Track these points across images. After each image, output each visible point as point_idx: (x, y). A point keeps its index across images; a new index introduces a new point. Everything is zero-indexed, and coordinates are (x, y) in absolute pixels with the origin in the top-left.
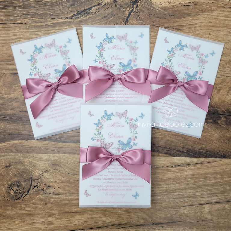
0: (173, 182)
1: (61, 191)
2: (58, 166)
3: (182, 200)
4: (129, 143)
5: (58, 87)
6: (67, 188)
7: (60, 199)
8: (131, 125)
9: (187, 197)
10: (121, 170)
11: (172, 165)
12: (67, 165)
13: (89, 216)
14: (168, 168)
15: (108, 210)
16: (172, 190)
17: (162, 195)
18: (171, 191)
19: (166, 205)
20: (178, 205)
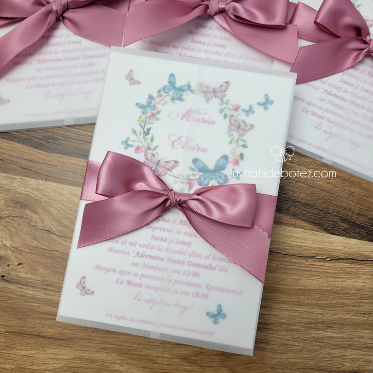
0: (321, 302)
1: (23, 275)
2: (29, 209)
3: (337, 352)
4: (219, 168)
5: (64, 12)
6: (41, 271)
7: (17, 295)
8: (233, 121)
9: (352, 349)
10: (187, 239)
11: (325, 255)
12: (52, 210)
13: (84, 354)
14: (310, 262)
15: (136, 345)
16: (313, 321)
17: (285, 330)
18: (312, 323)
19: (292, 360)
20: (324, 364)
